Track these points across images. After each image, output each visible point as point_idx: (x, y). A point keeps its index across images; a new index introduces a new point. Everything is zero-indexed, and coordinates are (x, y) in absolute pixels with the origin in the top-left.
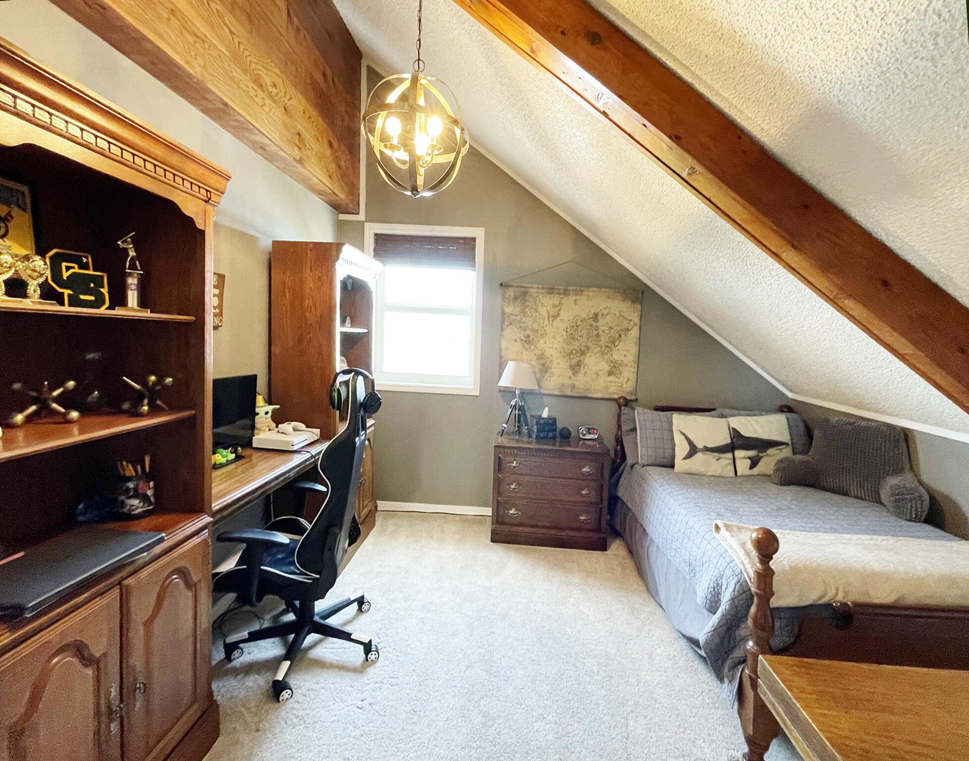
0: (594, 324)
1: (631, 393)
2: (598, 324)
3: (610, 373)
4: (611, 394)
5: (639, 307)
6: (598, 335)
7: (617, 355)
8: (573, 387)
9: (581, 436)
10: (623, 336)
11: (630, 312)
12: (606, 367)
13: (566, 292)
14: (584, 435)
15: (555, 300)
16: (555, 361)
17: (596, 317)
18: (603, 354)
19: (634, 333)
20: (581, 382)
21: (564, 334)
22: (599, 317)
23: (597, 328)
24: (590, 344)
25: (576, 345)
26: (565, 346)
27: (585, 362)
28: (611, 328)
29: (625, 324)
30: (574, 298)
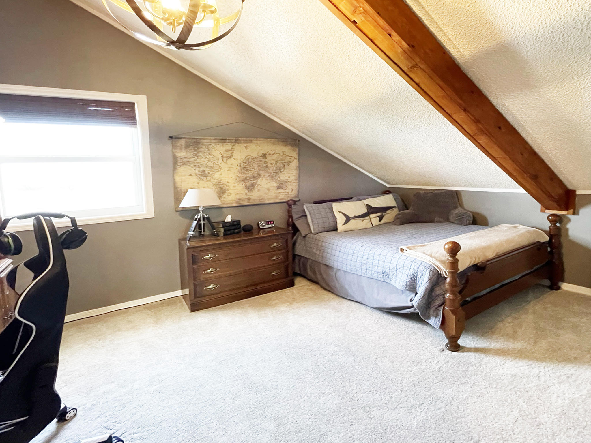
0: (264, 160)
1: (296, 197)
2: (266, 160)
3: (278, 188)
4: (281, 199)
5: (297, 149)
6: (267, 167)
7: (283, 177)
8: (249, 199)
9: (261, 227)
10: (286, 166)
11: (291, 153)
12: (275, 185)
13: (237, 141)
14: (264, 226)
15: (229, 146)
16: (231, 185)
17: (264, 156)
18: (272, 177)
19: (295, 164)
20: (255, 195)
21: (238, 168)
22: (267, 156)
23: (266, 162)
24: (261, 172)
25: (249, 174)
26: (240, 175)
27: (258, 183)
28: (276, 162)
29: (288, 159)
30: (245, 145)
